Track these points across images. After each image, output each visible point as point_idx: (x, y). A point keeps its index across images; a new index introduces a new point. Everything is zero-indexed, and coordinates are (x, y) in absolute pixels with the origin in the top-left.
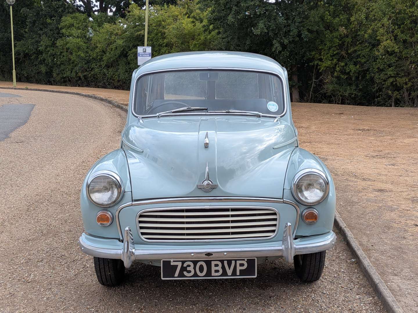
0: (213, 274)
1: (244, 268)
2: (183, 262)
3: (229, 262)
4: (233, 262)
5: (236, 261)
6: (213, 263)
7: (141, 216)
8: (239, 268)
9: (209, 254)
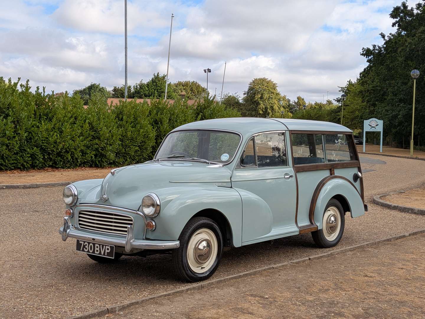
0: (96, 252)
1: (109, 251)
2: (84, 242)
3: (103, 246)
4: (104, 246)
5: (106, 246)
6: (96, 245)
7: (80, 213)
8: (107, 251)
9: (94, 239)
